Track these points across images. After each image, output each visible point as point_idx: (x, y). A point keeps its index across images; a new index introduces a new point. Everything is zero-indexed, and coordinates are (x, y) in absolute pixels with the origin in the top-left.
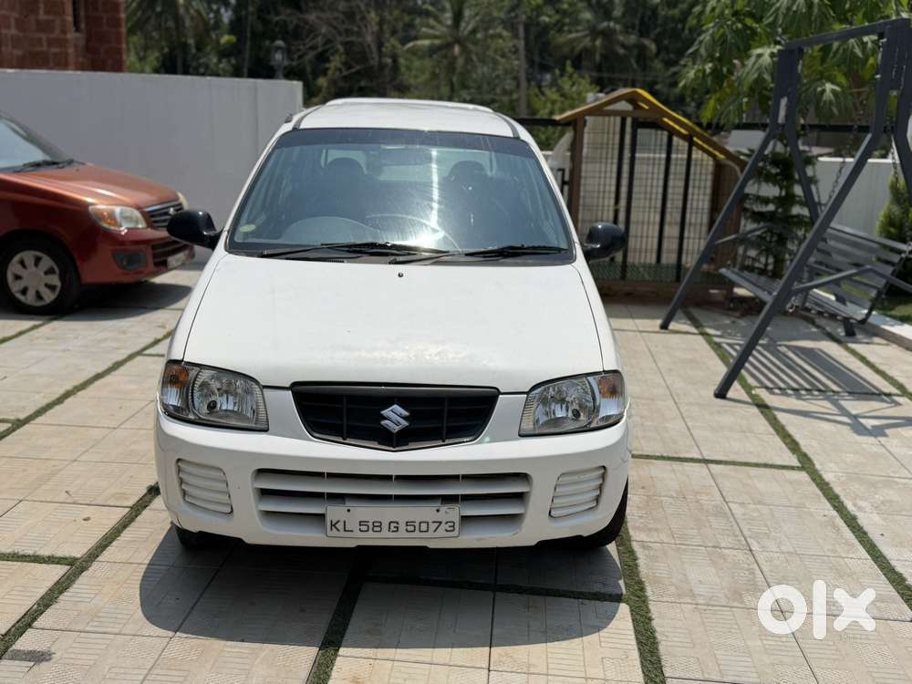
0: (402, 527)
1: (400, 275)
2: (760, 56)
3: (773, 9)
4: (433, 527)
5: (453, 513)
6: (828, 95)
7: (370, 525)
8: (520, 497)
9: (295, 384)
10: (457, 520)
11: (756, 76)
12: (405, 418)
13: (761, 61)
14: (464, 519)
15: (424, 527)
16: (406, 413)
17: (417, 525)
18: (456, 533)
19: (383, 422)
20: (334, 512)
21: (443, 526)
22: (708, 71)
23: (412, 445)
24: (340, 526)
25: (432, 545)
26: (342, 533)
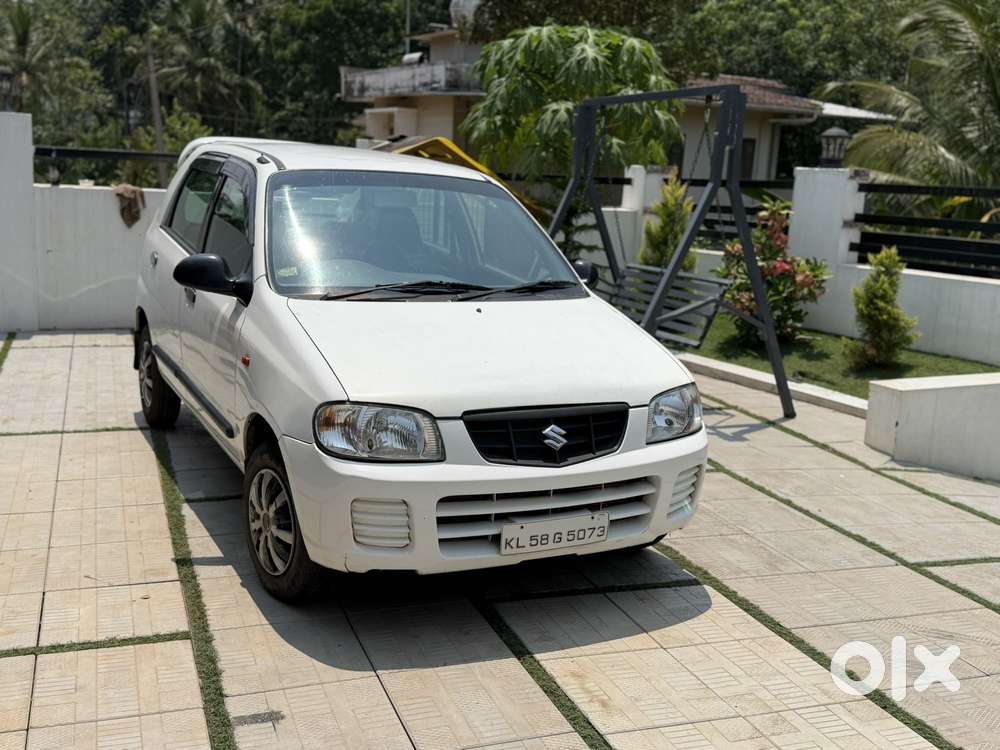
0: (565, 537)
1: (479, 311)
2: (555, 112)
3: (563, 69)
4: (588, 533)
5: (603, 518)
6: (616, 149)
7: (539, 539)
8: (639, 500)
9: (465, 413)
10: (606, 524)
11: (556, 130)
12: (563, 436)
13: (558, 117)
14: (613, 522)
15: (581, 535)
16: (563, 432)
17: (576, 533)
18: (603, 538)
19: (547, 441)
20: (509, 531)
21: (597, 532)
22: (499, 123)
23: (570, 460)
24: (513, 544)
25: (581, 552)
26: (516, 550)
